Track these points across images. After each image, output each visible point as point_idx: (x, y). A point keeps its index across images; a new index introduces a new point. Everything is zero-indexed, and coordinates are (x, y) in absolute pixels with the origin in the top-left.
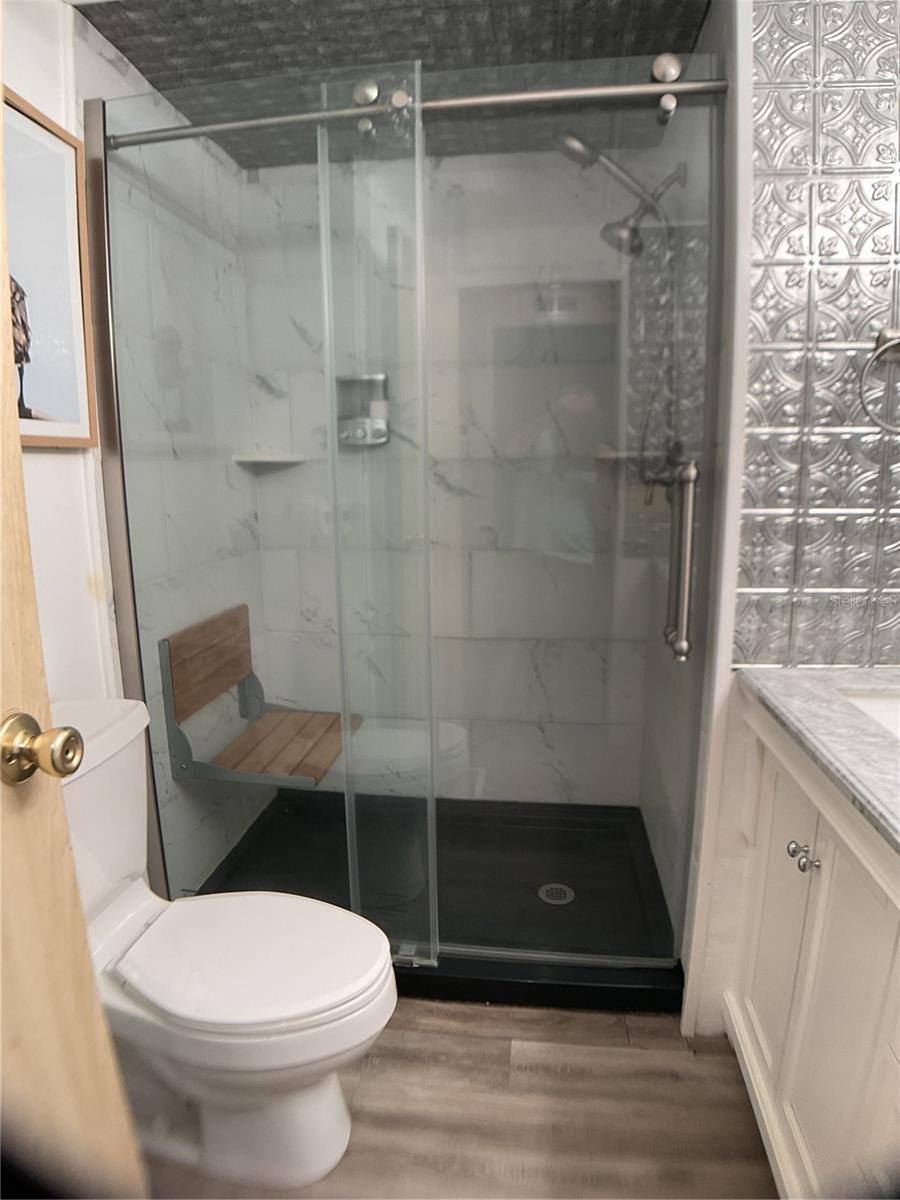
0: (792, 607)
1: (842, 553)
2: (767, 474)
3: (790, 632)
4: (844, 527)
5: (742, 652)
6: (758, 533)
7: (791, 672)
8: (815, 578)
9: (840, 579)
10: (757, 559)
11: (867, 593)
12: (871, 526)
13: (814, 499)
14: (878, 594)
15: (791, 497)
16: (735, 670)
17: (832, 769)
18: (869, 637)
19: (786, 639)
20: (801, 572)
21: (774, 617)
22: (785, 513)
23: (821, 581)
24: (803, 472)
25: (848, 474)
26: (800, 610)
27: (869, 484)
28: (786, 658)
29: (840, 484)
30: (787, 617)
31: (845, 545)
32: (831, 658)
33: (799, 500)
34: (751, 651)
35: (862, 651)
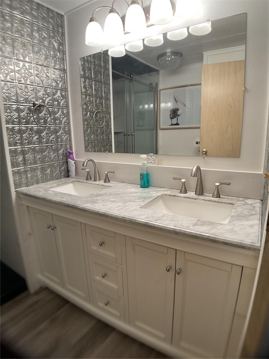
0: (26, 172)
1: (34, 156)
2: (13, 138)
3: (27, 178)
4: (34, 150)
5: (17, 186)
6: (14, 153)
7: (29, 188)
8: (30, 163)
9: (35, 163)
10: (15, 160)
11: (41, 165)
12: (40, 149)
13: (26, 143)
14: (44, 165)
15: (20, 143)
16: (16, 191)
17: (57, 202)
18: (44, 175)
19: (26, 180)
20: (26, 162)
21: (22, 175)
22: (19, 147)
23: (31, 164)
24: (21, 137)
25: (32, 137)
26: (28, 172)
27: (37, 139)
28: (27, 186)
29: (31, 139)
30: (25, 175)
31: (34, 154)
32: (38, 183)
33: (22, 144)
34: (19, 185)
35: (44, 179)
